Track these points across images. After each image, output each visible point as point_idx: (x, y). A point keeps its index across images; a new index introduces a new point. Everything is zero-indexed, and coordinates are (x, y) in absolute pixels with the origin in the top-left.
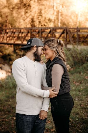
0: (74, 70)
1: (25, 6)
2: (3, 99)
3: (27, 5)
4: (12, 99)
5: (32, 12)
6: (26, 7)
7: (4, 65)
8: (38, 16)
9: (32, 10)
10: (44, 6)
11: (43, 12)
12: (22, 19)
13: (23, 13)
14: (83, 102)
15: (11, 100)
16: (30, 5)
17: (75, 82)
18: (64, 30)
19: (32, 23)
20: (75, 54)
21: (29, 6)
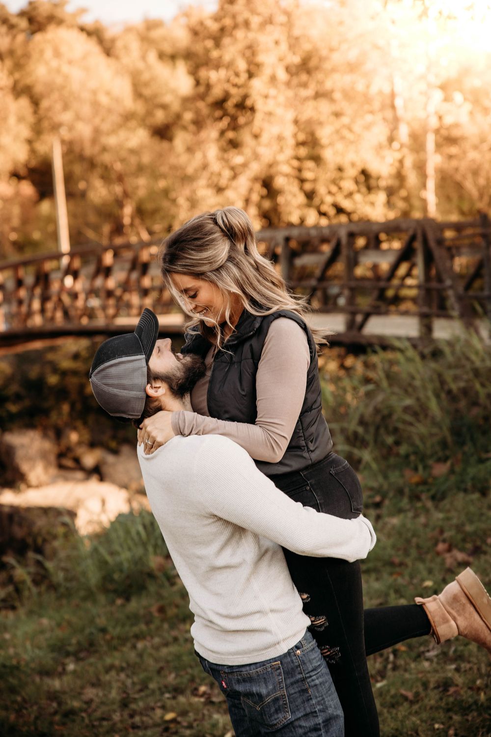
0: (452, 471)
1: (218, 113)
2: (27, 664)
3: (230, 104)
4: (78, 660)
5: (265, 138)
6: (226, 114)
7: (115, 452)
8: (296, 163)
9: (261, 130)
10: (332, 100)
11: (324, 134)
12: (209, 186)
13: (212, 151)
14: (464, 666)
15: (71, 667)
16: (249, 103)
17: (441, 547)
18: (413, 238)
19: (267, 204)
20: (456, 378)
21: (241, 106)
